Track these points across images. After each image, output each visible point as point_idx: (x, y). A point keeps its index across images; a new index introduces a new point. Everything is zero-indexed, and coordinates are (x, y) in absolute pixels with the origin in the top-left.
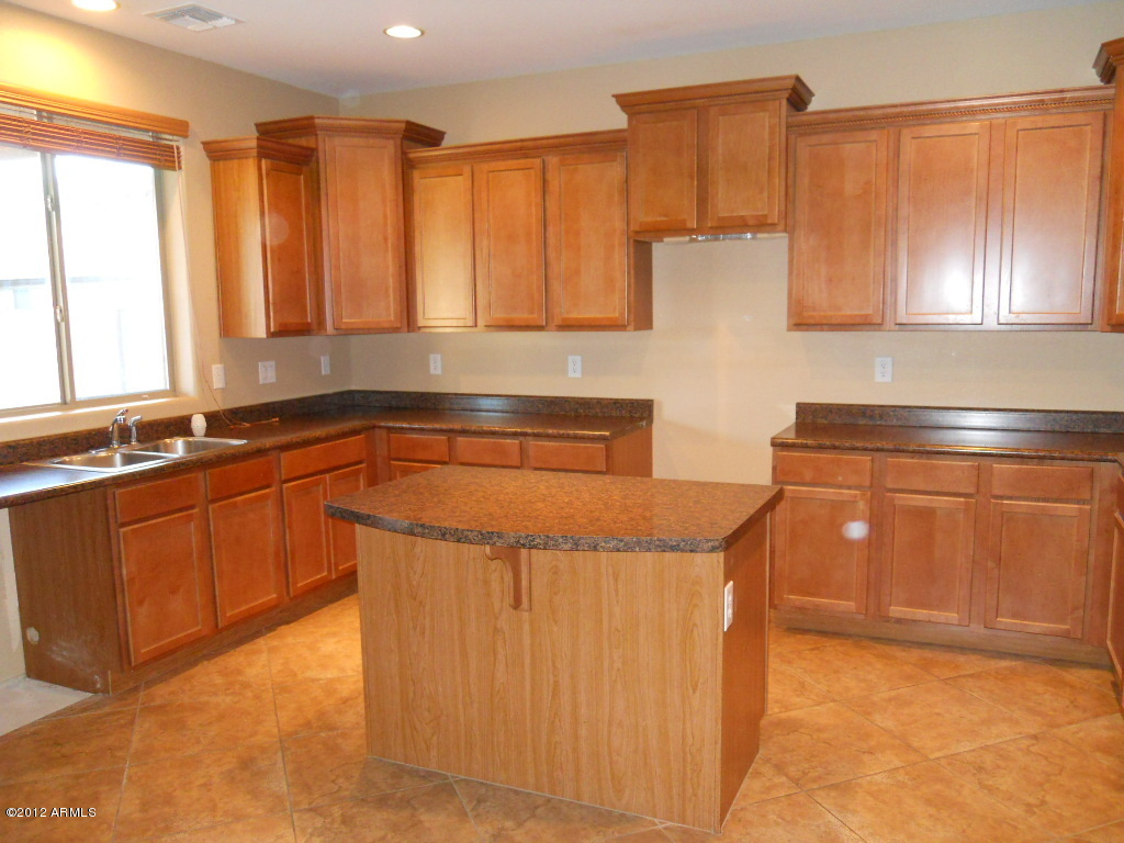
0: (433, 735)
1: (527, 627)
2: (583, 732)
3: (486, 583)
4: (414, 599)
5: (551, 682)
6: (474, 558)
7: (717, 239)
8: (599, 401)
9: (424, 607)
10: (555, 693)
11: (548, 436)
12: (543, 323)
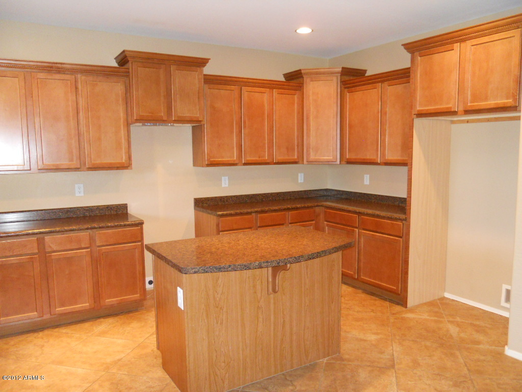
0: (226, 374)
1: (272, 301)
2: (294, 337)
3: (254, 287)
4: (217, 307)
5: (282, 321)
6: (249, 277)
7: (156, 125)
8: (98, 208)
9: (222, 310)
10: (284, 326)
11: (108, 227)
12: (79, 166)
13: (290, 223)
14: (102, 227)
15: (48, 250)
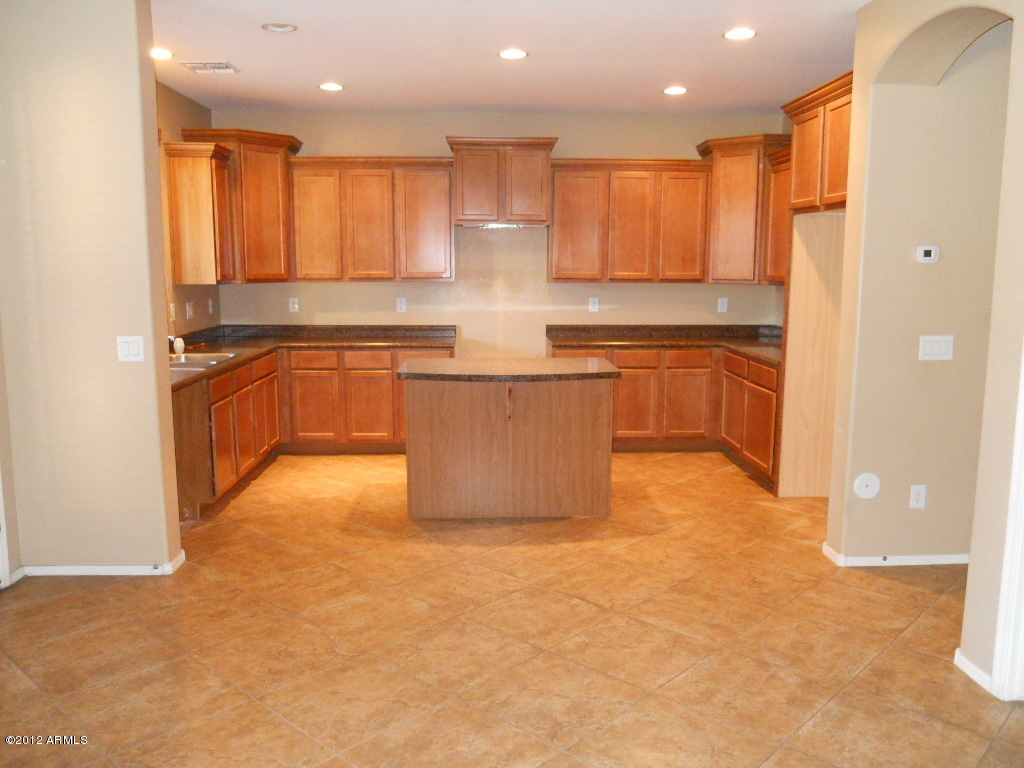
3: (488, 408)
4: (442, 424)
11: (412, 347)
12: (392, 276)
13: (668, 368)
14: (407, 347)
15: (348, 366)
